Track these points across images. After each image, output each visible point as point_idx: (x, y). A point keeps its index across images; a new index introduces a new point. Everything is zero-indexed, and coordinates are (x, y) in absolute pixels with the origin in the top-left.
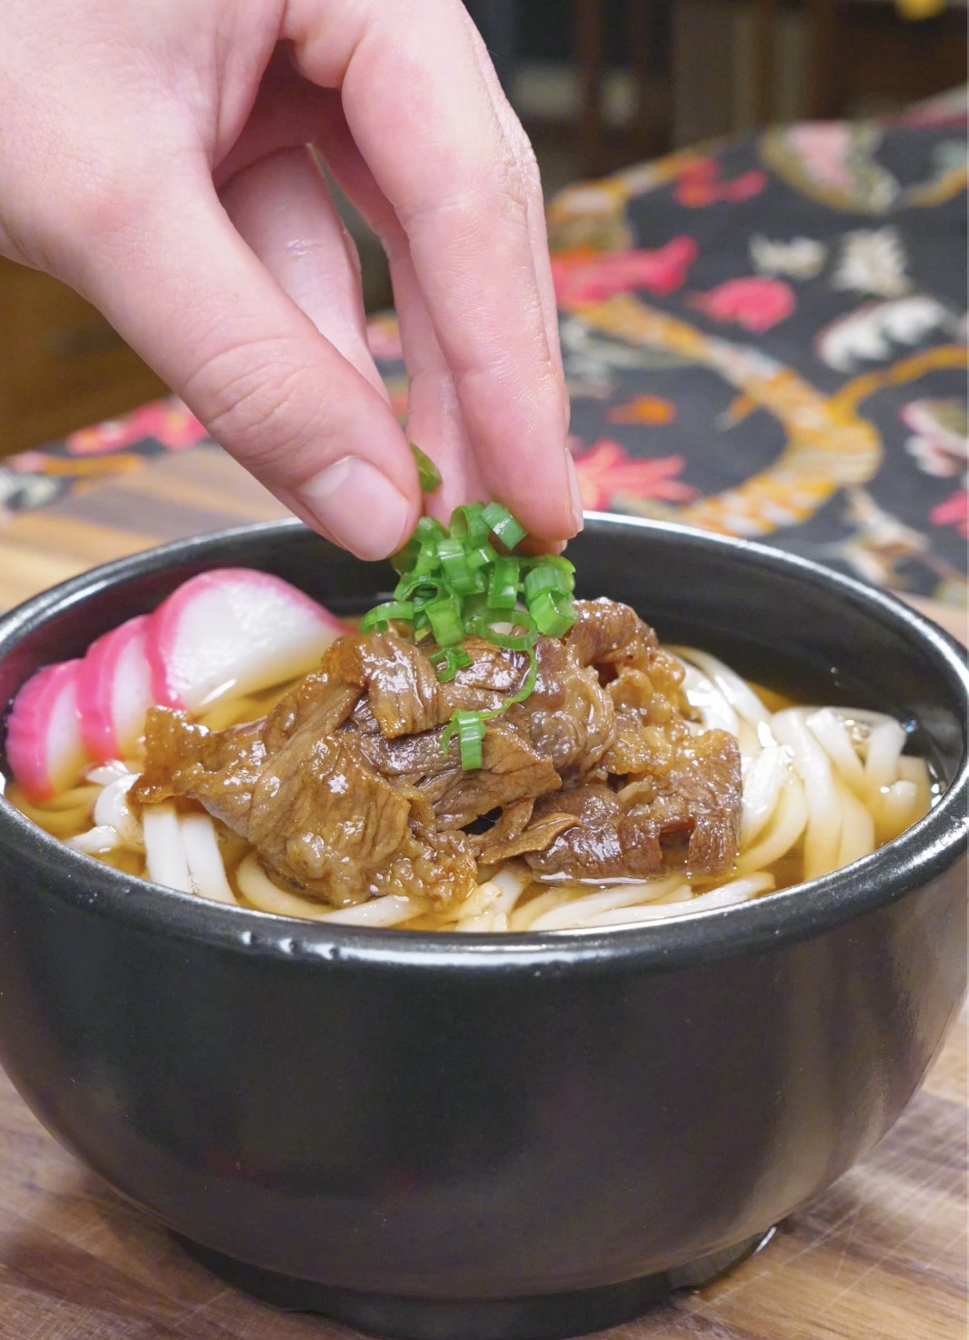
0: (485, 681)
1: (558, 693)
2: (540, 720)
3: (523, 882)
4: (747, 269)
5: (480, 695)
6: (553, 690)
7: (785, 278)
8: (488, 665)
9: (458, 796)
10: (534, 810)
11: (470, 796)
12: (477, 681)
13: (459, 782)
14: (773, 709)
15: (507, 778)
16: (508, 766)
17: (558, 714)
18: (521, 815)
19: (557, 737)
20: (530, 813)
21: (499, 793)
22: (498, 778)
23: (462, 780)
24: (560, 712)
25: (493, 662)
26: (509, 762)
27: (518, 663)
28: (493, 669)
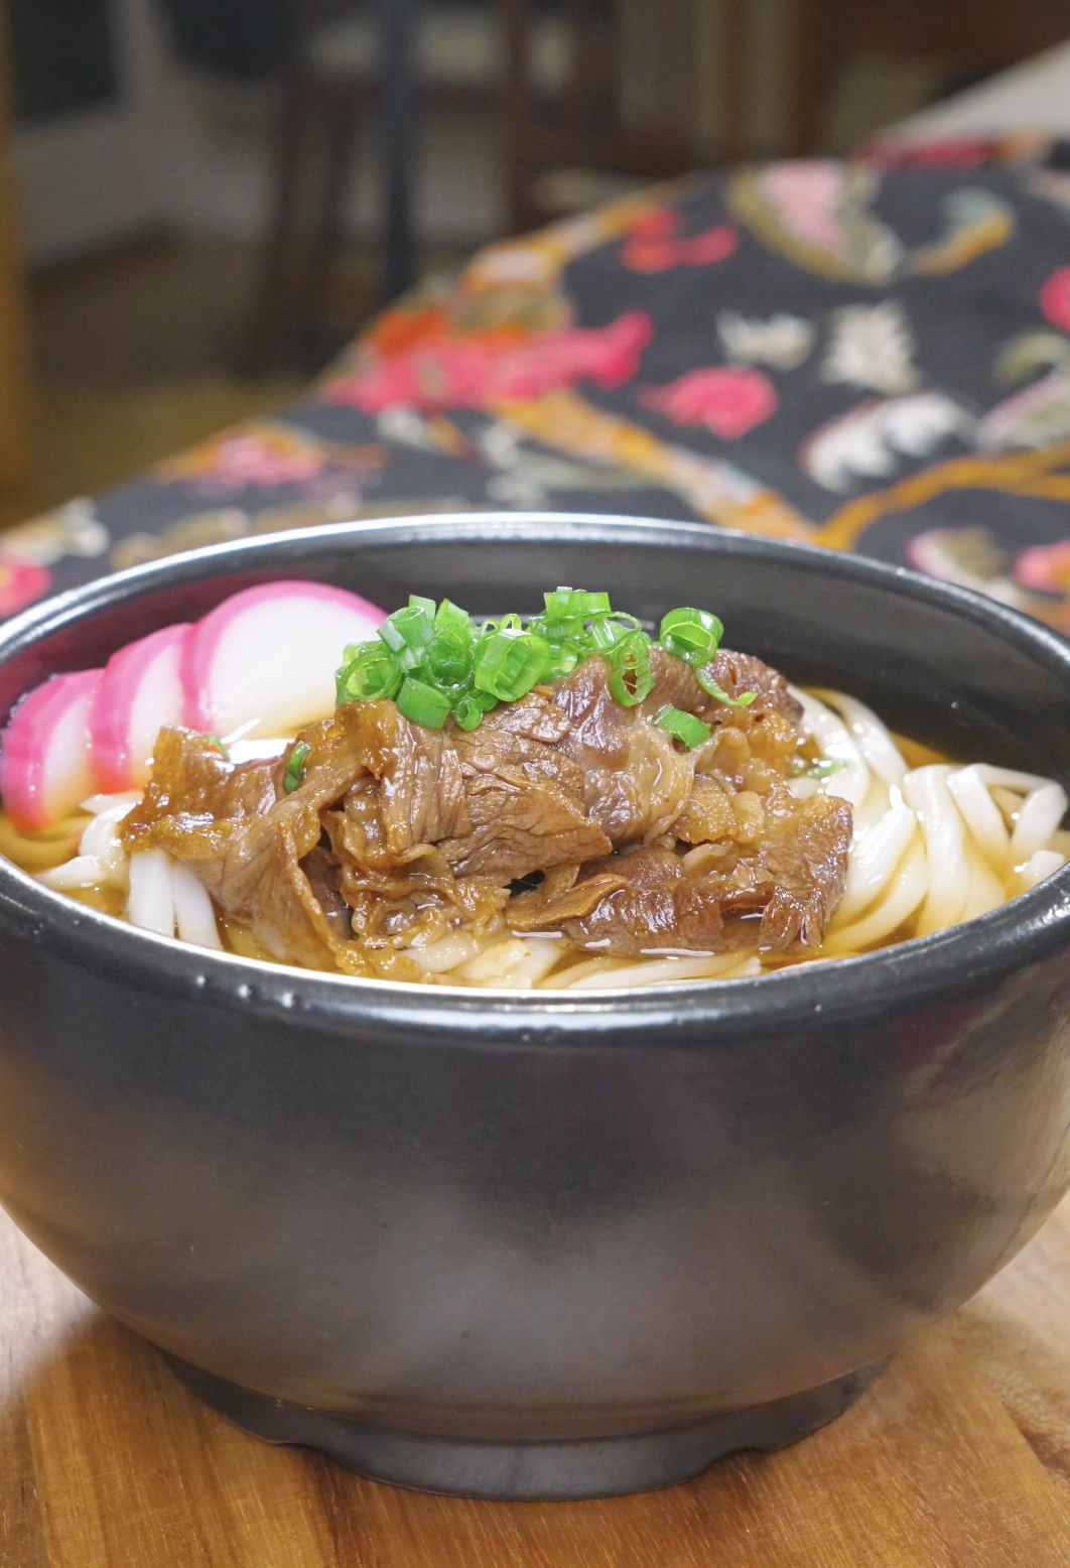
0: (530, 730)
1: (619, 750)
2: (597, 780)
3: (562, 948)
4: (714, 356)
5: (524, 747)
6: (614, 745)
7: (763, 368)
8: (536, 712)
9: (491, 856)
10: (580, 873)
11: (505, 857)
12: (522, 728)
13: (491, 841)
14: (913, 764)
15: (547, 840)
16: (548, 828)
17: (619, 774)
18: (564, 881)
19: (615, 801)
20: (575, 877)
21: (537, 857)
22: (538, 840)
23: (495, 838)
24: (621, 772)
25: (543, 709)
26: (551, 823)
27: (575, 710)
28: (541, 717)
